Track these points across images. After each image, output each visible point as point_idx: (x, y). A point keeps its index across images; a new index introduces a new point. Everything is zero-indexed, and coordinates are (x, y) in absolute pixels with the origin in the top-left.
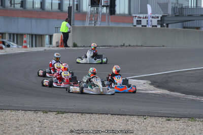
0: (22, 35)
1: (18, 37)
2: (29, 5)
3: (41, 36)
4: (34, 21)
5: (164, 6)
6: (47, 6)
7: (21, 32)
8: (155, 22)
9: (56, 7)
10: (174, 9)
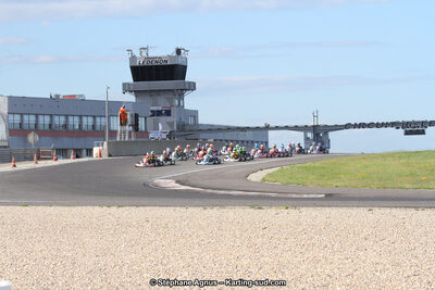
0: (66, 150)
1: (63, 153)
2: (70, 128)
3: (80, 150)
4: (74, 139)
5: (171, 124)
6: (84, 127)
7: (65, 147)
8: (164, 136)
9: (90, 128)
10: (178, 126)
